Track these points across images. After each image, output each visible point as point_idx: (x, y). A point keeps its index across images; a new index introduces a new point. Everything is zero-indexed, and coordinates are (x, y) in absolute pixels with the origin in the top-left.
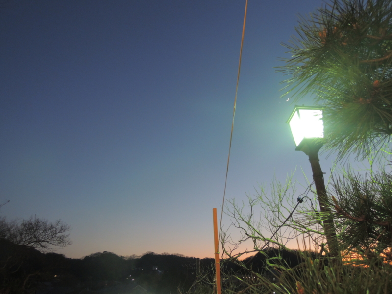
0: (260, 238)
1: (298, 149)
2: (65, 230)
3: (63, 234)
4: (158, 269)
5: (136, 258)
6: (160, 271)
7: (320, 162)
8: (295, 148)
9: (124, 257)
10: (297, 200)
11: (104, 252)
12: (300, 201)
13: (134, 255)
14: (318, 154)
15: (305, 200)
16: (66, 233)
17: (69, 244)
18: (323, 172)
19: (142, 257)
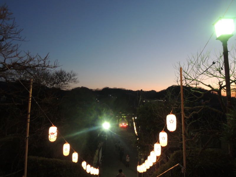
0: (191, 79)
1: (217, 39)
2: (75, 75)
3: (74, 77)
4: (112, 96)
5: (99, 90)
6: (112, 97)
7: (228, 46)
8: (216, 38)
9: (92, 90)
10: (212, 63)
11: (82, 87)
12: (214, 63)
13: (98, 89)
14: (228, 42)
15: (216, 63)
16: (76, 77)
17: (78, 82)
18: (228, 50)
19: (102, 90)
